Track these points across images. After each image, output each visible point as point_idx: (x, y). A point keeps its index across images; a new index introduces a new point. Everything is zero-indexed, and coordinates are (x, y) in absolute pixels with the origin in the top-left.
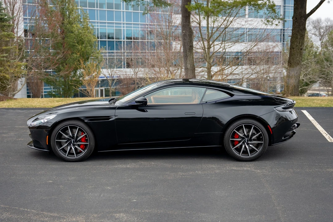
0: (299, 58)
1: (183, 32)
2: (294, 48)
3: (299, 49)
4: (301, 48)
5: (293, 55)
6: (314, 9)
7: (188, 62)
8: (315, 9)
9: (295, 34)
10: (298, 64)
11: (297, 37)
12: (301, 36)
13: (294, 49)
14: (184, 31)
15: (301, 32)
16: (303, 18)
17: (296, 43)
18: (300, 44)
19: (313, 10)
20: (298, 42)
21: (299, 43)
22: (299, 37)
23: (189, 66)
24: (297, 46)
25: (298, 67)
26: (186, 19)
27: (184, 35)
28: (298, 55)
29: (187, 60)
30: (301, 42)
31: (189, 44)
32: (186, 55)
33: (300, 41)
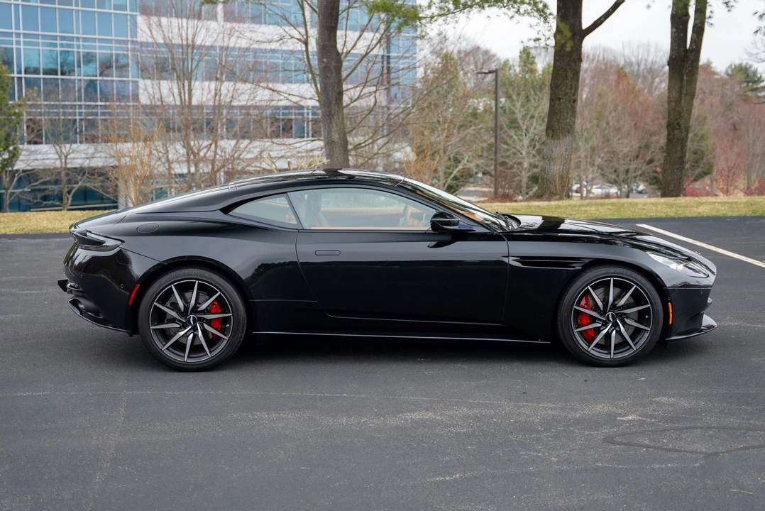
0: (570, 119)
1: (323, 62)
2: (559, 99)
3: (570, 101)
4: (573, 97)
5: (557, 113)
6: (600, 19)
7: (335, 128)
8: (603, 19)
9: (562, 69)
10: (569, 132)
11: (566, 76)
12: (574, 75)
13: (561, 101)
14: (325, 60)
15: (573, 65)
16: (578, 37)
17: (563, 89)
18: (573, 91)
19: (599, 22)
20: (569, 87)
21: (571, 89)
22: (570, 75)
23: (336, 137)
24: (566, 94)
25: (568, 139)
26: (330, 34)
27: (324, 68)
28: (568, 113)
29: (331, 123)
30: (574, 85)
31: (336, 88)
32: (330, 111)
33: (572, 85)
